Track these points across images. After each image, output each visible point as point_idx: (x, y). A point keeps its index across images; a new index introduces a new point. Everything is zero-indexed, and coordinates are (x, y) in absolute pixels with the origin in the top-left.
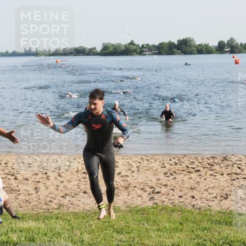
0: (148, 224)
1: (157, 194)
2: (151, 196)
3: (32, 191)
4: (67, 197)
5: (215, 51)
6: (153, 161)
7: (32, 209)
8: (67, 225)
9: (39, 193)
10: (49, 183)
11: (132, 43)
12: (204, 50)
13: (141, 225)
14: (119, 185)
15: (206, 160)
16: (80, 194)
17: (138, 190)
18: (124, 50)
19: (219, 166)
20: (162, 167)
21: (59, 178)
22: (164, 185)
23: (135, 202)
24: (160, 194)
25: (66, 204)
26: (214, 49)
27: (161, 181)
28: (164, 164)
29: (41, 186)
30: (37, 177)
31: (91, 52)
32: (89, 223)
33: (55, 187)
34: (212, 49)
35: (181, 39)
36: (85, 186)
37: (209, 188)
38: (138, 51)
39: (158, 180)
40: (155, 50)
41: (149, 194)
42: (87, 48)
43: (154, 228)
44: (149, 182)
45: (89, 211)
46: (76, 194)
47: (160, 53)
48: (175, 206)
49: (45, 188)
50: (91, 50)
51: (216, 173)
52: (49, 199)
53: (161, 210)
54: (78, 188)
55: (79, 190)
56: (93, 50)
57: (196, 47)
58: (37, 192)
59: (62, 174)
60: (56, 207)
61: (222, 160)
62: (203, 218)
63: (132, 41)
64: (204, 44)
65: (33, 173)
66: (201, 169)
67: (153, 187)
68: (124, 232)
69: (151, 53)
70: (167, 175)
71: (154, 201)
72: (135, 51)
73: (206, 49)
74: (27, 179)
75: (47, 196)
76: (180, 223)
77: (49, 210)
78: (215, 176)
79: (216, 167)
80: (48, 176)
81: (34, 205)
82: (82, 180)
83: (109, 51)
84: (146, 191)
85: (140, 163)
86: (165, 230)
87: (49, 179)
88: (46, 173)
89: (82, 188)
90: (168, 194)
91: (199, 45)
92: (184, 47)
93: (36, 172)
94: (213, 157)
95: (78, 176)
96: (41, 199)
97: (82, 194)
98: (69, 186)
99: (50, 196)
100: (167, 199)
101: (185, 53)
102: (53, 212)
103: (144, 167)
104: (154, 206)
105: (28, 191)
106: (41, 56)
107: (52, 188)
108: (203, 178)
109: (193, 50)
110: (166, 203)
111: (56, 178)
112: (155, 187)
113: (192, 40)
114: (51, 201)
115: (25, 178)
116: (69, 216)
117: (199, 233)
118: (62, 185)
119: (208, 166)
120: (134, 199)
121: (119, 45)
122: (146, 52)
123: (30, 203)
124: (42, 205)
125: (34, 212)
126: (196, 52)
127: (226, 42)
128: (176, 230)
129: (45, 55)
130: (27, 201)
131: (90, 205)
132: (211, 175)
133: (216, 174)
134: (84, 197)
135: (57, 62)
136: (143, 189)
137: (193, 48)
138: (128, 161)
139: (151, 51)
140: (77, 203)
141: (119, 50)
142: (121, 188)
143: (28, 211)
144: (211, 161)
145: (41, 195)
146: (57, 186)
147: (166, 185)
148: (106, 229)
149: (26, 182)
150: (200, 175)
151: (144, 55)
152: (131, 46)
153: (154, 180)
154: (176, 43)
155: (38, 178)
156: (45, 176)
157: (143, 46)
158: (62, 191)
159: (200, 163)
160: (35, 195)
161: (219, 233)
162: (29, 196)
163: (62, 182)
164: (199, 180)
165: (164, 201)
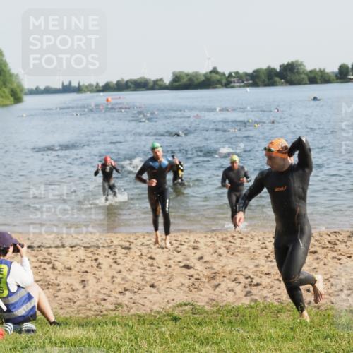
0: (245, 331)
1: (255, 287)
2: (248, 289)
3: (78, 286)
4: (127, 292)
5: (335, 78)
6: (249, 239)
7: (78, 311)
8: (127, 333)
9: (87, 288)
10: (100, 273)
11: (214, 71)
12: (319, 78)
13: (234, 332)
14: (201, 275)
15: (325, 236)
16: (145, 288)
17: (228, 281)
18: (204, 81)
19: (345, 244)
20: (262, 248)
21: (115, 265)
22: (266, 274)
23: (224, 299)
24: (260, 287)
25: (127, 303)
26: (333, 77)
27: (261, 268)
28: (264, 243)
29: (89, 277)
30: (84, 265)
31: (157, 86)
32: (160, 330)
33: (110, 278)
34: (330, 76)
35: (286, 63)
36: (151, 277)
37: (331, 277)
38: (224, 81)
39: (257, 266)
40: (247, 80)
41: (245, 287)
42: (150, 80)
43: (254, 335)
44: (244, 270)
45: (159, 312)
46: (139, 289)
47: (255, 84)
48: (282, 303)
49: (95, 280)
50: (156, 82)
51: (341, 254)
52: (101, 296)
53: (263, 310)
54: (143, 280)
55: (144, 283)
56: (159, 83)
57: (307, 74)
58: (84, 287)
59: (119, 261)
60: (112, 307)
61: (349, 237)
62: (324, 320)
63: (215, 68)
64: (318, 69)
65: (78, 260)
66: (319, 250)
67: (250, 277)
68: (210, 343)
69: (242, 84)
70: (269, 259)
71: (253, 297)
72: (219, 82)
73: (322, 76)
74: (69, 269)
75: (99, 292)
76: (291, 328)
77: (102, 312)
78: (339, 259)
79: (341, 247)
80: (99, 264)
81: (80, 306)
82: (148, 268)
83: (182, 83)
84: (240, 283)
85: (230, 242)
86: (269, 338)
87: (100, 268)
88: (96, 260)
89: (148, 279)
90: (272, 287)
91: (311, 71)
92: (289, 75)
93: (83, 258)
94: (335, 232)
95: (142, 263)
96: (90, 296)
97: (148, 288)
98: (130, 277)
99: (103, 291)
100: (271, 294)
101: (291, 83)
102: (107, 315)
103: (237, 248)
104: (253, 304)
105: (71, 285)
106: (85, 92)
107: (105, 280)
108: (322, 263)
109: (303, 78)
110: (269, 300)
111: (111, 266)
112: (252, 277)
113: (301, 64)
114: (105, 300)
115: (67, 266)
116: (131, 320)
117: (319, 342)
118: (119, 276)
119: (328, 245)
120: (223, 295)
121: (196, 74)
122: (234, 82)
123: (75, 302)
124: (92, 304)
125: (81, 315)
126: (308, 82)
127: (350, 66)
128: (285, 338)
129: (92, 91)
130: (70, 299)
131: (160, 304)
132: (333, 258)
133: (340, 257)
134: (151, 293)
135: (107, 100)
136: (235, 280)
137: (303, 76)
138: (213, 240)
139: (243, 82)
140: (141, 302)
141: (196, 82)
142: (203, 280)
143: (72, 314)
144: (333, 238)
145: (91, 291)
146: (113, 277)
147: (268, 274)
148: (184, 339)
149: (68, 272)
150: (317, 259)
151: (233, 87)
152: (213, 75)
153: (251, 266)
154: (278, 69)
155: (85, 267)
156: (95, 264)
157: (230, 75)
158: (119, 284)
159: (316, 240)
160: (81, 291)
161: (349, 342)
162: (73, 293)
163: (120, 272)
164: (315, 265)
165: (266, 297)
